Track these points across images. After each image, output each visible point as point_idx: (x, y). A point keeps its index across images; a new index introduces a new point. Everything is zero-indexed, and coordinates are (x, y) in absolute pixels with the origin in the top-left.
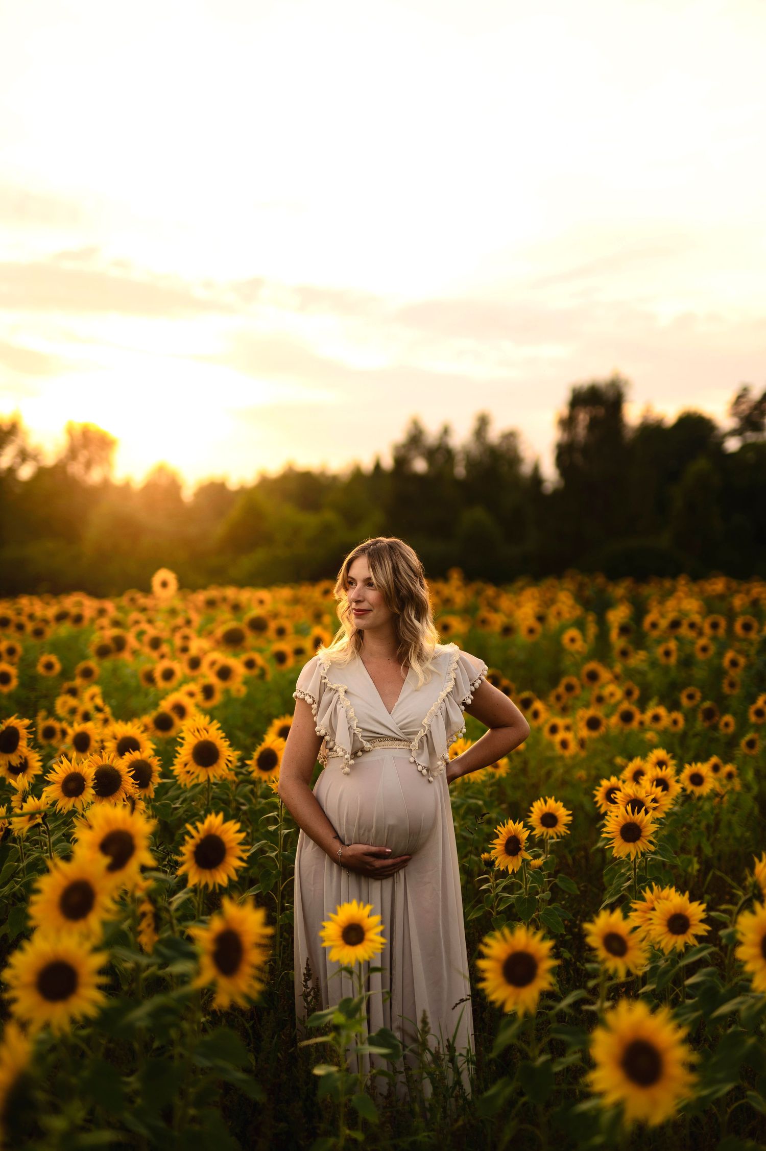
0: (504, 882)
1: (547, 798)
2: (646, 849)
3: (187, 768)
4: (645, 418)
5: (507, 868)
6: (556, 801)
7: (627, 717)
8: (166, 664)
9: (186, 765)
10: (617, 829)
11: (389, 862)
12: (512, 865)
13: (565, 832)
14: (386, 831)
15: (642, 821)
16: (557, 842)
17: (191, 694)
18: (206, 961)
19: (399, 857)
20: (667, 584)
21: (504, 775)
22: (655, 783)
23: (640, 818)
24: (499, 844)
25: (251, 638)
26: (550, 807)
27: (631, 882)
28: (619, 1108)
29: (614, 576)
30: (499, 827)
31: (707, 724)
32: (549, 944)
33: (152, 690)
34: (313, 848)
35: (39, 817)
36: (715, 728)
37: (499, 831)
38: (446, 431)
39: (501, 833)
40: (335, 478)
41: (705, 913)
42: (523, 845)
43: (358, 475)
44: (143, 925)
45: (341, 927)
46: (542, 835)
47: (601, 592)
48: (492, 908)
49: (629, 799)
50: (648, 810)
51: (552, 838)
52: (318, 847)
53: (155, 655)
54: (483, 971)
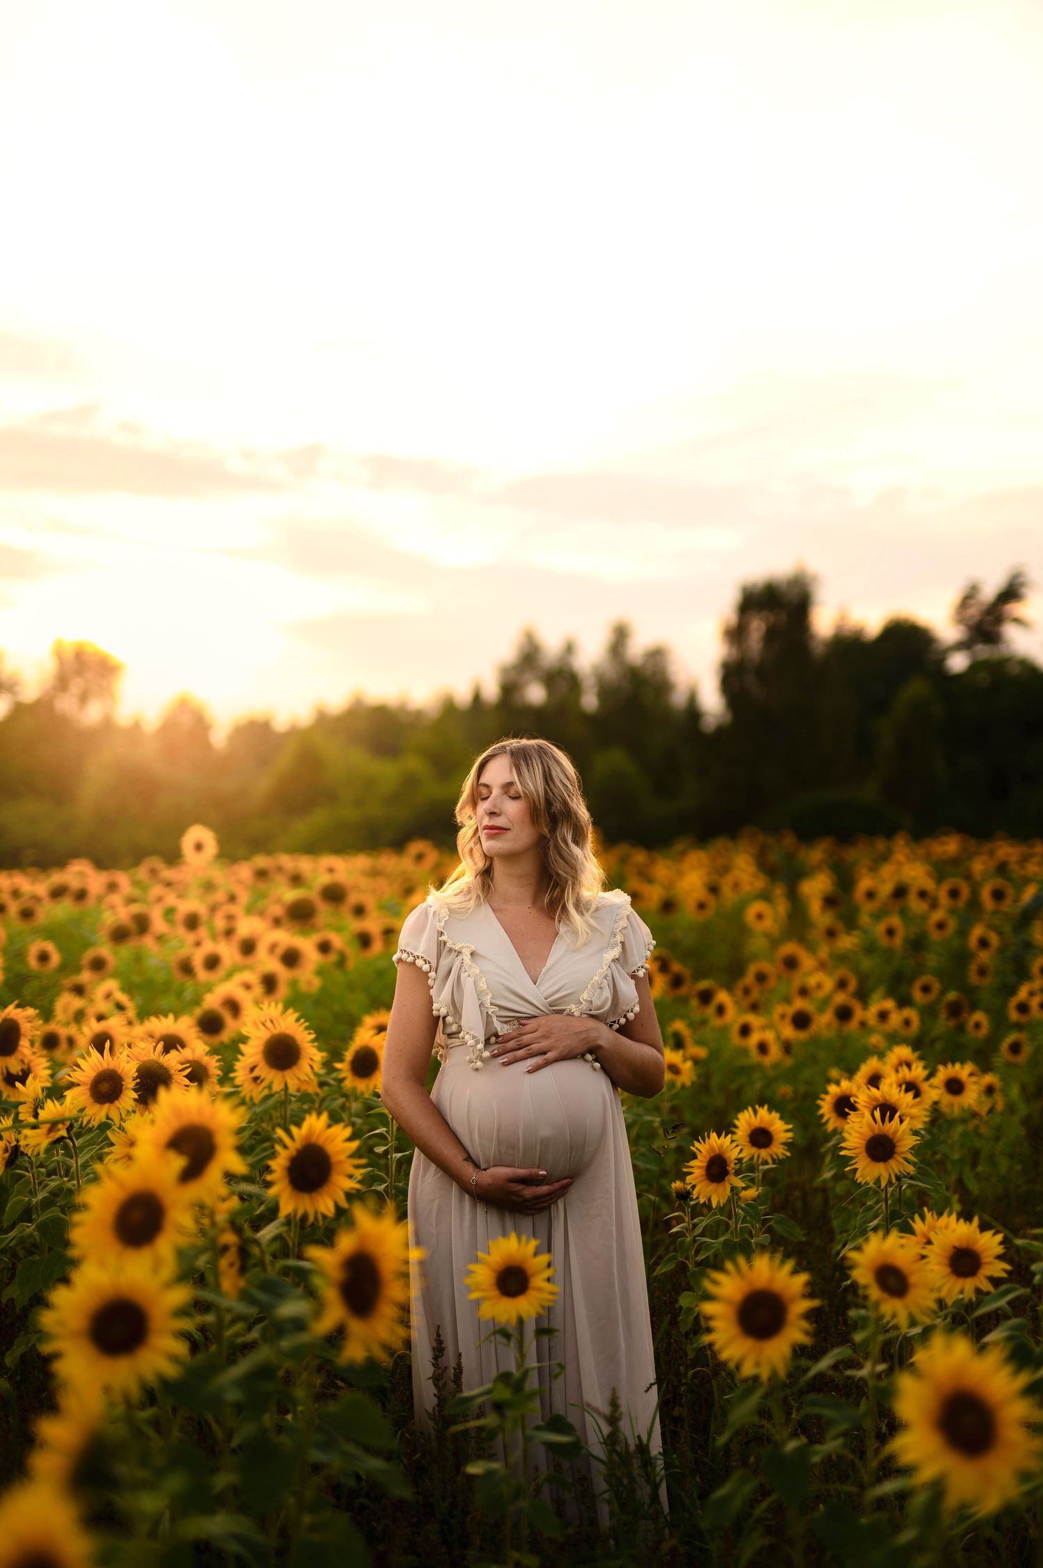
0: (703, 1222)
1: (757, 1107)
2: (902, 1170)
3: (256, 1073)
4: (839, 628)
5: (709, 1200)
6: (770, 1111)
7: (844, 1014)
8: (209, 947)
9: (252, 1070)
10: (861, 1143)
11: (544, 1189)
12: (717, 1195)
13: (784, 1154)
14: (538, 1147)
15: (895, 1133)
16: (771, 1169)
17: (248, 987)
18: (331, 1295)
19: (557, 1181)
20: (880, 845)
21: (688, 1083)
22: (904, 1087)
23: (893, 1127)
24: (697, 1168)
25: (324, 912)
26: (762, 1120)
27: (879, 1221)
28: (938, 1488)
29: (807, 836)
30: (696, 1144)
31: (951, 1023)
32: (803, 1278)
33: (189, 984)
34: (434, 1176)
35: (63, 1128)
36: (961, 1028)
37: (697, 1148)
38: (569, 649)
39: (701, 1152)
40: (419, 714)
41: (1002, 1246)
42: (732, 1167)
43: (449, 708)
44: (223, 1263)
45: (494, 1271)
46: (752, 1159)
47: (790, 857)
48: (687, 1258)
49: (875, 1103)
50: (903, 1118)
51: (766, 1163)
52: (441, 1173)
53: (190, 937)
54: (709, 1318)
